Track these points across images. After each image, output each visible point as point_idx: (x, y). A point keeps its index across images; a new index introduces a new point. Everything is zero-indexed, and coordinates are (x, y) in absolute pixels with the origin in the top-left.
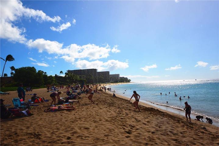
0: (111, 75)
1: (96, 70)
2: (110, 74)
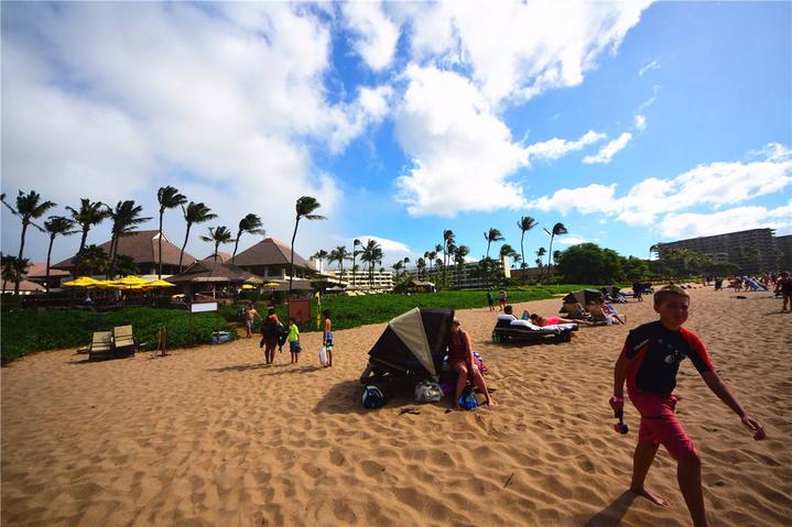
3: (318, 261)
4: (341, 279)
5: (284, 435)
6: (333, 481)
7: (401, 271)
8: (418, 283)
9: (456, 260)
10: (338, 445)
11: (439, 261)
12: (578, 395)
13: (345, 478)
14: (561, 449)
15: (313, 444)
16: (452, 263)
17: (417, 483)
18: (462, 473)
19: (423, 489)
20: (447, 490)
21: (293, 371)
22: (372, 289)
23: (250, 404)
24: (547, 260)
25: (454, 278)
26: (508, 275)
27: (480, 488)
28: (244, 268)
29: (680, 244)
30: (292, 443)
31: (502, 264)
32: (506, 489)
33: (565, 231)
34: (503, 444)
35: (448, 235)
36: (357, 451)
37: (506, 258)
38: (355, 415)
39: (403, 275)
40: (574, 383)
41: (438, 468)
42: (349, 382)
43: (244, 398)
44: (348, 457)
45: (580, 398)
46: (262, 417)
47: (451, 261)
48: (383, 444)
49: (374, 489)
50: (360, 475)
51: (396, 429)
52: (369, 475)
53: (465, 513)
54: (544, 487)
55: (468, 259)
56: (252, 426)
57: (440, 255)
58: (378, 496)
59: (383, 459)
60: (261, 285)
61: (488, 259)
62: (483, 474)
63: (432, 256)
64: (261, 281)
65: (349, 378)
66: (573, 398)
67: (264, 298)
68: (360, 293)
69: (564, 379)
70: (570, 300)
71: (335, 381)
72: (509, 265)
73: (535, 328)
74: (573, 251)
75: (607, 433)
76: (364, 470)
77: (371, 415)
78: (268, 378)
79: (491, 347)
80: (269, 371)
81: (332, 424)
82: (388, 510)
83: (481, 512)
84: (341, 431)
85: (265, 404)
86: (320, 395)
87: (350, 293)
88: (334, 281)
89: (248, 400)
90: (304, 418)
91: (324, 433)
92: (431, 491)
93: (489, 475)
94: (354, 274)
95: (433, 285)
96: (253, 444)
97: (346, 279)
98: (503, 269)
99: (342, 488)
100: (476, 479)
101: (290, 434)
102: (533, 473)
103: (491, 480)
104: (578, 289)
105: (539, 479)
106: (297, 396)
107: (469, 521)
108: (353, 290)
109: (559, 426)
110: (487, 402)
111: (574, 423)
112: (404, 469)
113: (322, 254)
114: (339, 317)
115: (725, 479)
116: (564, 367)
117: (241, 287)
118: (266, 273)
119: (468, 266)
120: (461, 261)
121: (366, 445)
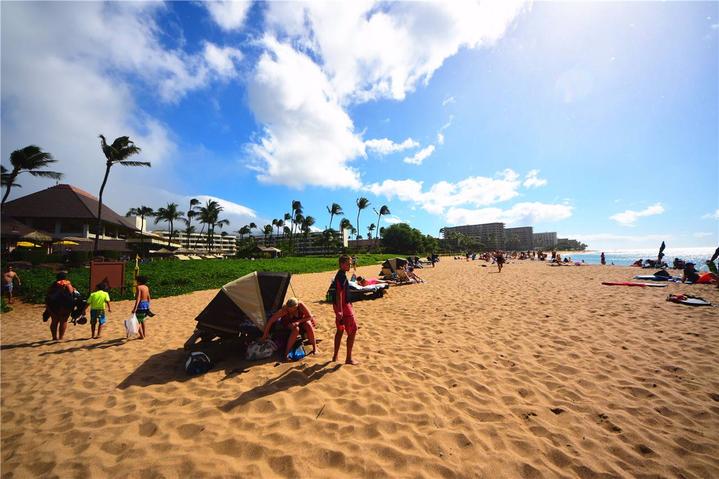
0: (536, 234)
1: (501, 225)
2: (535, 232)
3: (139, 219)
4: (170, 241)
5: (77, 418)
6: (142, 452)
7: (246, 235)
8: (264, 249)
9: (302, 229)
10: (151, 416)
11: (286, 229)
12: (381, 337)
13: (156, 447)
14: (363, 379)
15: (117, 420)
16: (298, 231)
17: (237, 433)
18: (282, 415)
19: (243, 437)
20: (266, 432)
21: (93, 347)
22: (210, 253)
23: (25, 389)
24: (375, 234)
25: (300, 246)
26: (346, 245)
27: (296, 423)
28: (22, 220)
29: (458, 229)
30: (88, 424)
31: (342, 235)
32: (319, 419)
33: (389, 213)
34: (321, 384)
35: (296, 205)
36: (172, 418)
37: (345, 230)
38: (175, 384)
39: (248, 239)
40: (380, 328)
41: (260, 415)
42: (170, 351)
43: (14, 383)
44: (161, 426)
45: (382, 338)
46: (44, 402)
47: (297, 229)
48: (205, 406)
49: (190, 449)
50: (175, 439)
51: (222, 390)
52: (187, 438)
53: (280, 448)
54: (347, 411)
55: (313, 229)
56: (27, 414)
57: (288, 224)
58: (195, 455)
59: (203, 420)
60: (48, 244)
61: (331, 230)
62: (299, 412)
63: (279, 223)
64: (48, 238)
65: (172, 346)
66: (378, 339)
67: (51, 259)
68: (195, 257)
69: (374, 326)
70: (387, 265)
71: (153, 352)
72: (347, 237)
73: (359, 287)
74: (393, 228)
75: (395, 361)
76: (180, 433)
77: (195, 380)
78: (55, 356)
79: (324, 305)
80: (56, 348)
81: (144, 396)
82: (203, 464)
83: (294, 443)
84: (156, 402)
85: (48, 387)
86: (130, 369)
87: (182, 257)
88: (161, 243)
89: (22, 385)
90: (106, 396)
91: (133, 407)
92: (251, 437)
93: (305, 411)
94: (188, 236)
95: (278, 250)
96: (28, 434)
97: (178, 242)
98: (342, 239)
99: (152, 457)
100: (293, 417)
101: (85, 415)
102: (340, 401)
103: (307, 415)
104: (392, 258)
105: (345, 405)
106: (98, 374)
107: (282, 453)
108: (185, 254)
109: (364, 362)
110: (313, 352)
111: (376, 358)
112: (226, 425)
113: (145, 212)
114: (164, 283)
115: (457, 382)
116: (376, 317)
117: (13, 243)
118: (58, 227)
119: (313, 235)
120: (308, 230)
121: (187, 410)
